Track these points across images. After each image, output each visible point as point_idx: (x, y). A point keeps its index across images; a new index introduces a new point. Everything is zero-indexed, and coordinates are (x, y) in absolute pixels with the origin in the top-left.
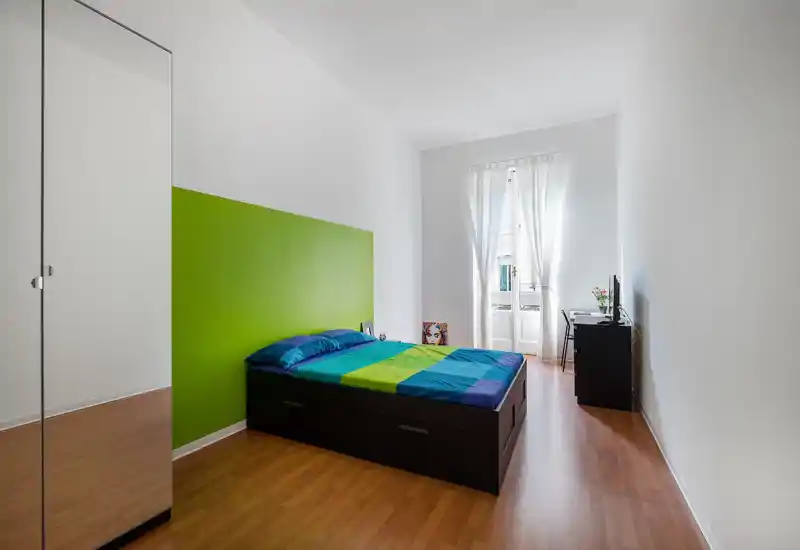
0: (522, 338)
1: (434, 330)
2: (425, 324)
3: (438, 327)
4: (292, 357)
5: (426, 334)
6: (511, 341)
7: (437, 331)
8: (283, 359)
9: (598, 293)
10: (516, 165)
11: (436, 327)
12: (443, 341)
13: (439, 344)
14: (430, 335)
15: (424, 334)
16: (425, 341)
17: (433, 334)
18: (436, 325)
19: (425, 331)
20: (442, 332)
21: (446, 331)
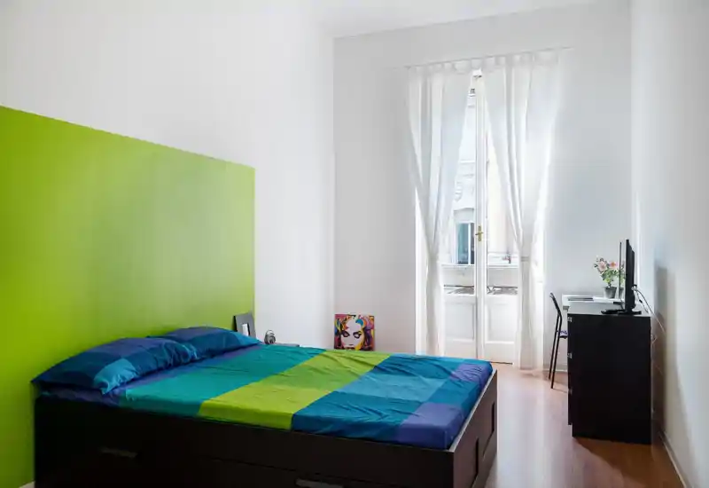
0: (490, 337)
1: (353, 326)
2: (338, 317)
3: (360, 321)
4: (116, 375)
5: (340, 333)
6: (473, 342)
7: (359, 328)
8: (99, 378)
9: (603, 267)
10: (483, 67)
11: (357, 322)
12: (369, 344)
13: (362, 349)
14: (346, 334)
15: (337, 333)
16: (338, 345)
17: (351, 333)
18: (356, 318)
19: (339, 328)
20: (365, 330)
21: (373, 328)
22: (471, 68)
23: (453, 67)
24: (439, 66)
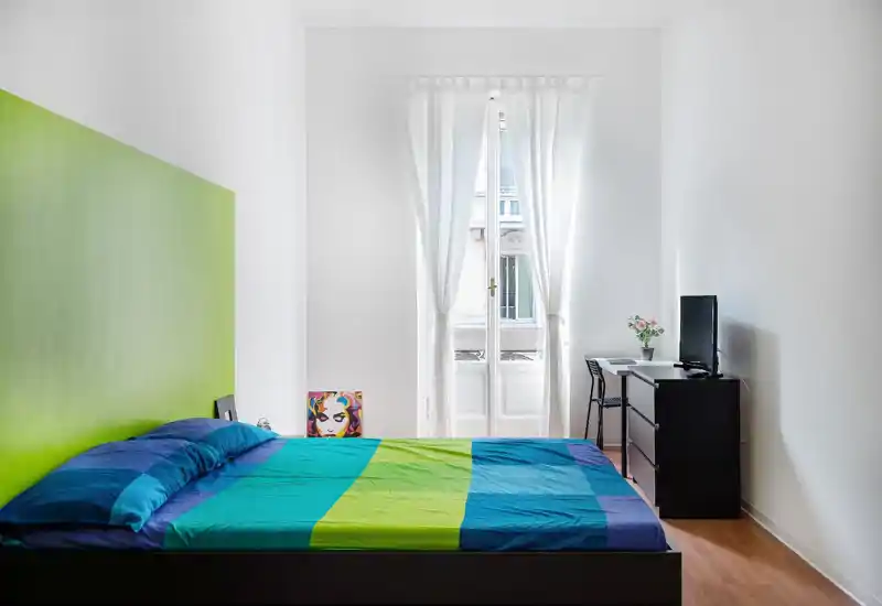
0: (505, 411)
1: (332, 407)
2: (311, 395)
3: (341, 400)
5: (315, 416)
6: (483, 418)
7: (341, 408)
9: (642, 326)
10: (503, 87)
11: (339, 400)
12: (355, 429)
13: (346, 436)
14: (323, 417)
15: (311, 417)
16: (313, 431)
17: (331, 417)
18: (338, 396)
19: (313, 410)
20: (350, 410)
21: (360, 407)
22: (488, 87)
23: (467, 84)
24: (449, 80)
